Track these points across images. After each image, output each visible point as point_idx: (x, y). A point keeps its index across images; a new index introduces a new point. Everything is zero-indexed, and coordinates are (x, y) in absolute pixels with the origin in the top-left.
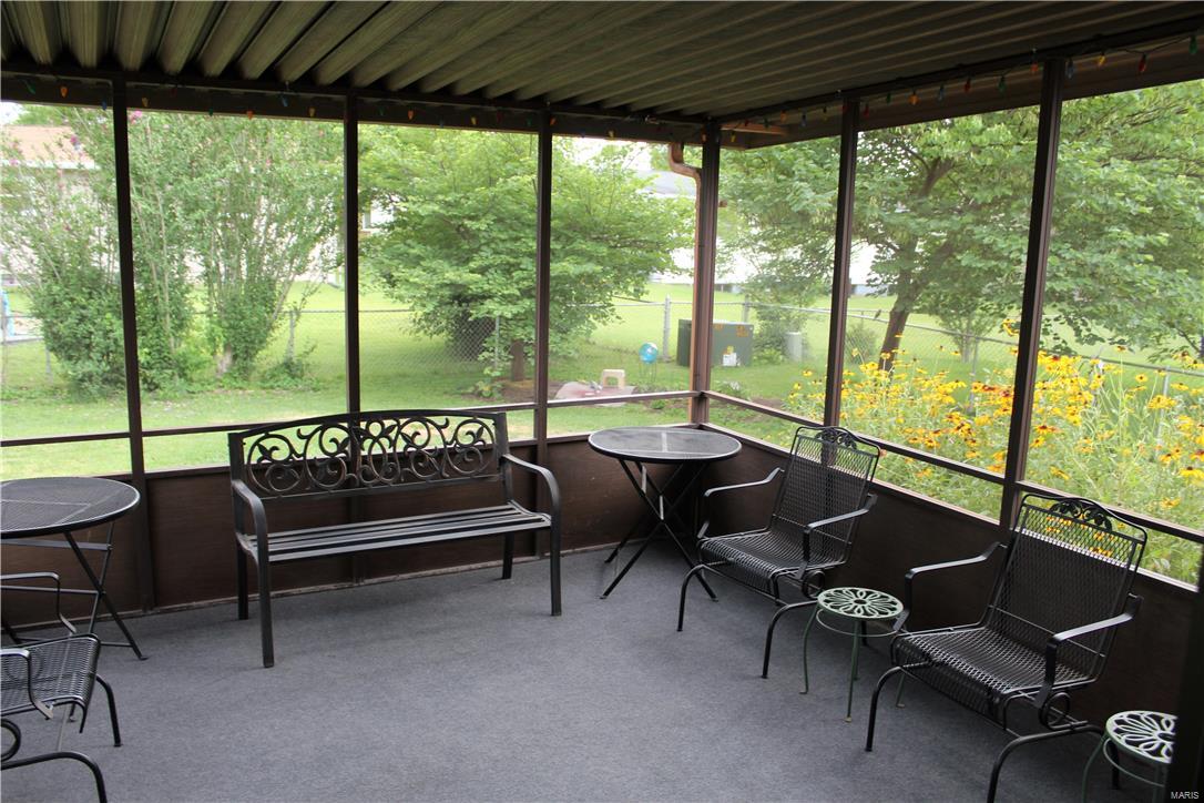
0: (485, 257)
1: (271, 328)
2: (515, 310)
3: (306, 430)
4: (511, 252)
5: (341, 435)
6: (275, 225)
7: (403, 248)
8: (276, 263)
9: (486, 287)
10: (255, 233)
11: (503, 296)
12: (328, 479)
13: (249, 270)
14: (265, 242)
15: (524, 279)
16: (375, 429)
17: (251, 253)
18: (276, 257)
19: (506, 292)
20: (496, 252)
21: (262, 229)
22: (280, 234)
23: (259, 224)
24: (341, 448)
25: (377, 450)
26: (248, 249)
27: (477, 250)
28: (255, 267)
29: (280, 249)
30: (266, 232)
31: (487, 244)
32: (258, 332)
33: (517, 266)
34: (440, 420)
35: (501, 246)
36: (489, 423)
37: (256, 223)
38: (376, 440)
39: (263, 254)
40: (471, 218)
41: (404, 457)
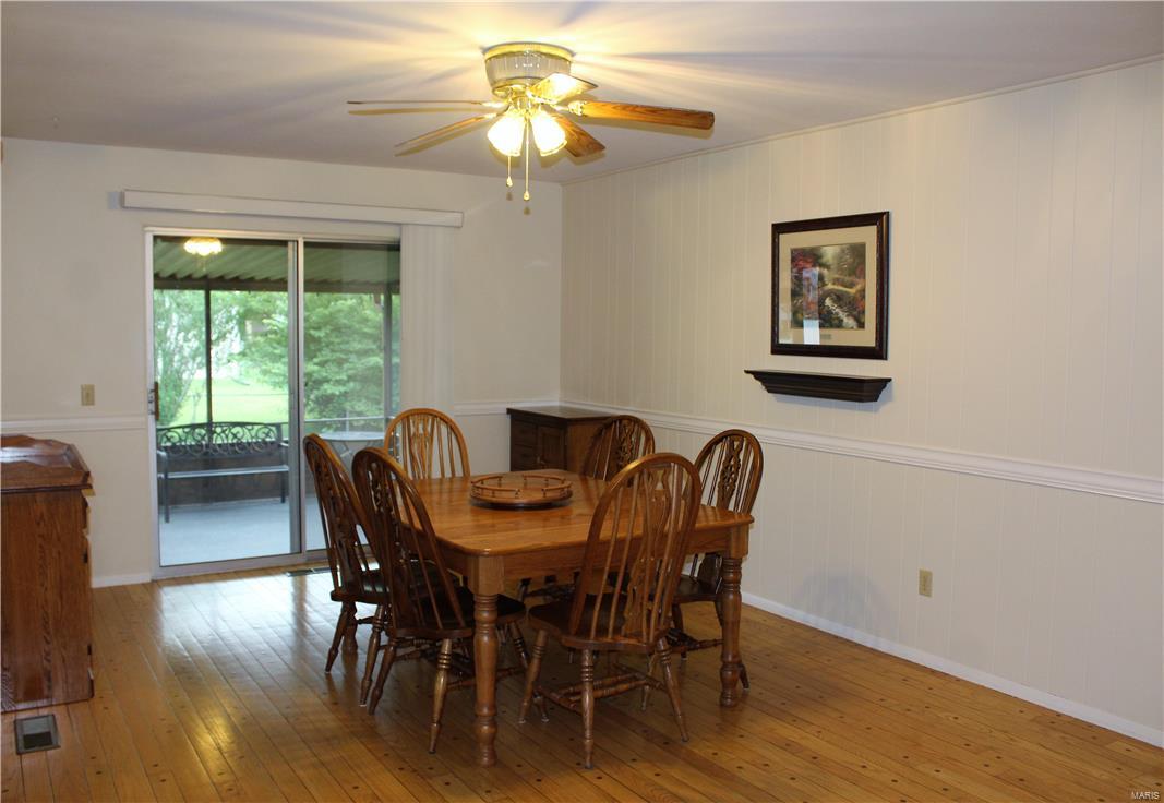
0: (326, 354)
1: (179, 406)
2: (342, 389)
3: (187, 430)
4: (342, 351)
5: (203, 432)
6: (182, 334)
7: (270, 350)
8: (183, 360)
9: (325, 374)
10: (167, 339)
11: (337, 381)
12: (197, 451)
13: (164, 364)
14: (176, 346)
15: (350, 369)
16: (219, 430)
17: (165, 354)
18: (183, 357)
19: (338, 378)
20: (333, 351)
21: (173, 337)
22: (186, 340)
23: (171, 333)
24: (203, 438)
25: (220, 442)
26: (163, 351)
27: (320, 350)
28: (169, 363)
29: (187, 352)
30: (176, 339)
31: (327, 346)
32: (169, 408)
33: (346, 361)
34: (250, 427)
35: (336, 348)
36: (273, 428)
37: (169, 332)
38: (219, 435)
39: (174, 354)
40: (315, 329)
41: (232, 445)
